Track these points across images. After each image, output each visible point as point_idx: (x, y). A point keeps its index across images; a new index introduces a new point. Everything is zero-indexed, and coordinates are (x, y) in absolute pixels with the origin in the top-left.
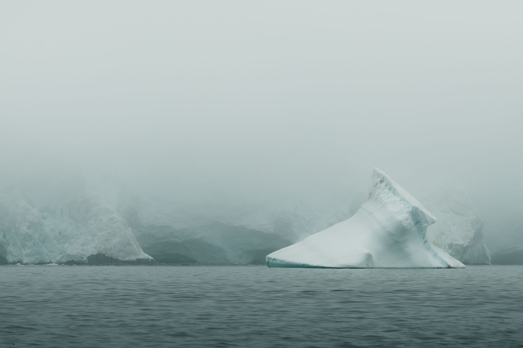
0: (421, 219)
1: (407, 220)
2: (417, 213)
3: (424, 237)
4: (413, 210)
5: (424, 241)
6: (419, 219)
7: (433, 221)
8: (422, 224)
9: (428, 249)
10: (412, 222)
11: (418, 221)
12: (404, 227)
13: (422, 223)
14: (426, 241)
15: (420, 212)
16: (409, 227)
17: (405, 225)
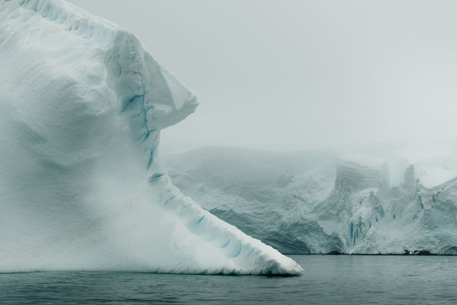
0: (147, 88)
1: (93, 79)
2: (134, 58)
3: (150, 161)
4: (116, 50)
5: (150, 174)
6: (139, 88)
7: (190, 99)
8: (150, 104)
9: (166, 202)
10: (113, 93)
11: (137, 93)
12: (84, 106)
13: (148, 102)
14: (157, 177)
15: (142, 56)
16: (103, 111)
17: (88, 98)
